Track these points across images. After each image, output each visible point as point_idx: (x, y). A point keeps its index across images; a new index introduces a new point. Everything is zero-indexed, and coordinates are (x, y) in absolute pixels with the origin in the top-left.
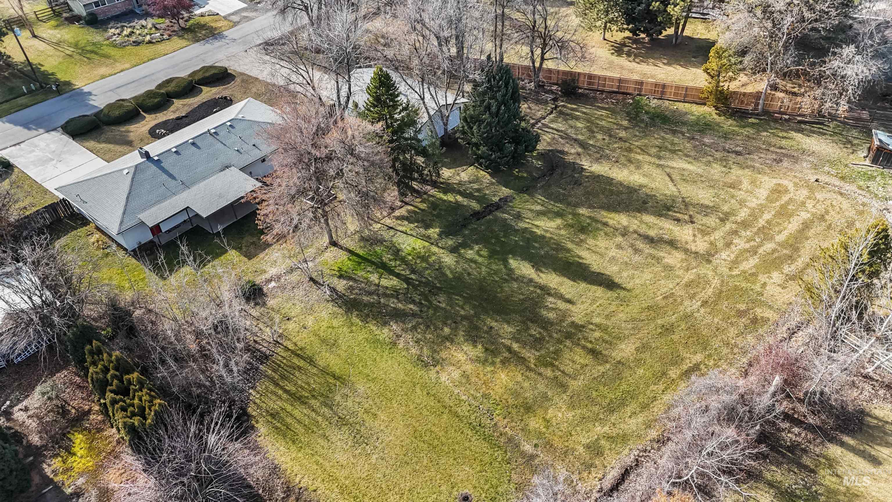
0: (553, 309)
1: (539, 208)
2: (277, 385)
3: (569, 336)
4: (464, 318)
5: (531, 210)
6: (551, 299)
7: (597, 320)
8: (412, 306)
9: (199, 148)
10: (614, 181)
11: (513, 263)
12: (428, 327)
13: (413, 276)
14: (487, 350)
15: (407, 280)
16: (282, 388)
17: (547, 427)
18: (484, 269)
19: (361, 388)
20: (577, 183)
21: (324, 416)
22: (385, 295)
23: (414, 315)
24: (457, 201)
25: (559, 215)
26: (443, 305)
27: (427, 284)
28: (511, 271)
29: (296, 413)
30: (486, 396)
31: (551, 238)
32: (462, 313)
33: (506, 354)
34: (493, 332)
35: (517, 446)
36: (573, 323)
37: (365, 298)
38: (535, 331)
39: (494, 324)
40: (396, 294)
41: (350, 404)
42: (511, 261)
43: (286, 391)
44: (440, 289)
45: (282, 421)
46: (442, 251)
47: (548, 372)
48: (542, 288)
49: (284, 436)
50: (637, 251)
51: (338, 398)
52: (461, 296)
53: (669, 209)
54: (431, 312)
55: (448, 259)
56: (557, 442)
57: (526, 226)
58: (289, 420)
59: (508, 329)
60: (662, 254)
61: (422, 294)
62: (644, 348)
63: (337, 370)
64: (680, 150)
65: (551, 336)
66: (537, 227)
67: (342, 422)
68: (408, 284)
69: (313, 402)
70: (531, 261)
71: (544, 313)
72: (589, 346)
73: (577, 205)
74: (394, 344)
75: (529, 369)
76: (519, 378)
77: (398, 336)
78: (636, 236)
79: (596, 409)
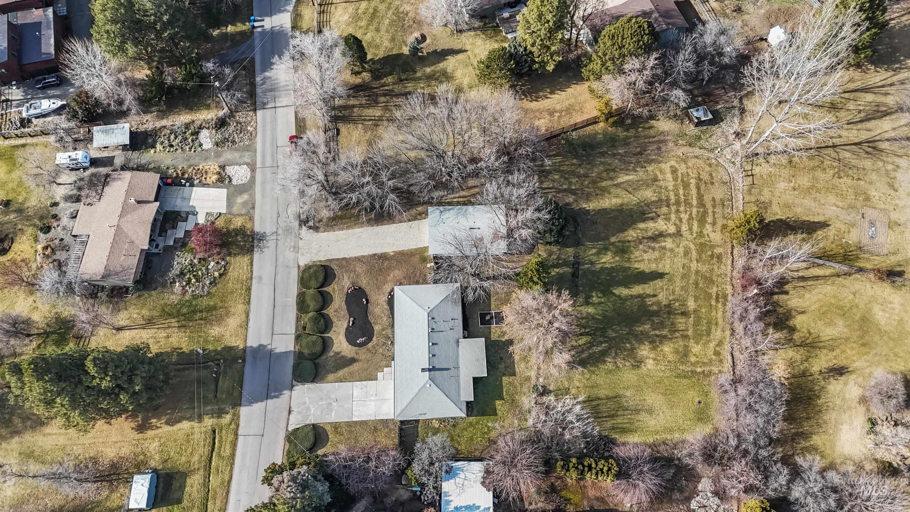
0: (652, 304)
1: (594, 251)
2: (600, 417)
3: (669, 313)
4: (628, 334)
5: (592, 255)
6: (647, 300)
7: (671, 298)
8: (604, 345)
9: (436, 344)
10: (608, 210)
11: (616, 291)
12: (620, 350)
13: (587, 330)
14: (650, 342)
15: (587, 334)
16: (603, 417)
17: (697, 357)
18: (609, 304)
19: (628, 394)
20: (594, 223)
21: (629, 414)
22: (589, 348)
23: (610, 348)
24: (558, 273)
25: (606, 249)
26: (614, 335)
27: (597, 329)
28: (619, 296)
29: (620, 421)
30: (669, 362)
31: (616, 266)
32: (625, 332)
33: (658, 339)
34: (645, 333)
35: (696, 372)
36: (665, 305)
37: (584, 356)
38: (656, 320)
39: (641, 329)
40: (591, 345)
41: (631, 403)
42: (614, 291)
43: (606, 417)
44: (604, 328)
45: (618, 428)
46: (583, 307)
47: (677, 334)
48: (639, 296)
49: (626, 432)
50: (653, 249)
51: (625, 404)
52: (616, 325)
53: (645, 214)
54: (614, 342)
55: (591, 310)
56: (705, 361)
57: (600, 266)
58: (620, 426)
59: (647, 327)
60: (663, 244)
61: (601, 336)
62: (696, 298)
63: (611, 395)
64: (616, 167)
65: (664, 318)
66: (605, 263)
67: (637, 411)
68: (590, 335)
69: (619, 413)
70: (621, 286)
71: (651, 309)
72: (679, 312)
73: (607, 238)
74: (618, 367)
75: (671, 339)
76: (672, 345)
77: (615, 363)
78: (646, 241)
79: (704, 338)
